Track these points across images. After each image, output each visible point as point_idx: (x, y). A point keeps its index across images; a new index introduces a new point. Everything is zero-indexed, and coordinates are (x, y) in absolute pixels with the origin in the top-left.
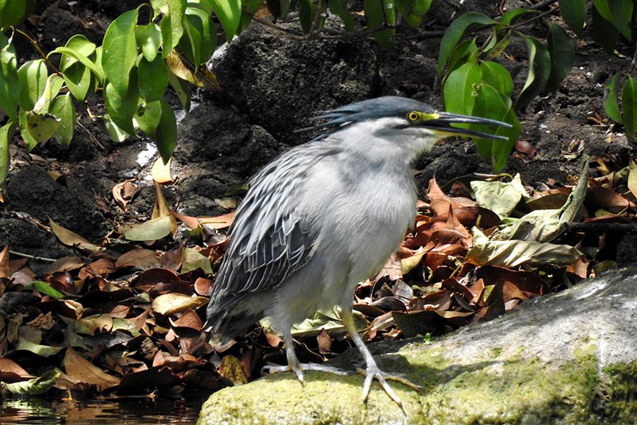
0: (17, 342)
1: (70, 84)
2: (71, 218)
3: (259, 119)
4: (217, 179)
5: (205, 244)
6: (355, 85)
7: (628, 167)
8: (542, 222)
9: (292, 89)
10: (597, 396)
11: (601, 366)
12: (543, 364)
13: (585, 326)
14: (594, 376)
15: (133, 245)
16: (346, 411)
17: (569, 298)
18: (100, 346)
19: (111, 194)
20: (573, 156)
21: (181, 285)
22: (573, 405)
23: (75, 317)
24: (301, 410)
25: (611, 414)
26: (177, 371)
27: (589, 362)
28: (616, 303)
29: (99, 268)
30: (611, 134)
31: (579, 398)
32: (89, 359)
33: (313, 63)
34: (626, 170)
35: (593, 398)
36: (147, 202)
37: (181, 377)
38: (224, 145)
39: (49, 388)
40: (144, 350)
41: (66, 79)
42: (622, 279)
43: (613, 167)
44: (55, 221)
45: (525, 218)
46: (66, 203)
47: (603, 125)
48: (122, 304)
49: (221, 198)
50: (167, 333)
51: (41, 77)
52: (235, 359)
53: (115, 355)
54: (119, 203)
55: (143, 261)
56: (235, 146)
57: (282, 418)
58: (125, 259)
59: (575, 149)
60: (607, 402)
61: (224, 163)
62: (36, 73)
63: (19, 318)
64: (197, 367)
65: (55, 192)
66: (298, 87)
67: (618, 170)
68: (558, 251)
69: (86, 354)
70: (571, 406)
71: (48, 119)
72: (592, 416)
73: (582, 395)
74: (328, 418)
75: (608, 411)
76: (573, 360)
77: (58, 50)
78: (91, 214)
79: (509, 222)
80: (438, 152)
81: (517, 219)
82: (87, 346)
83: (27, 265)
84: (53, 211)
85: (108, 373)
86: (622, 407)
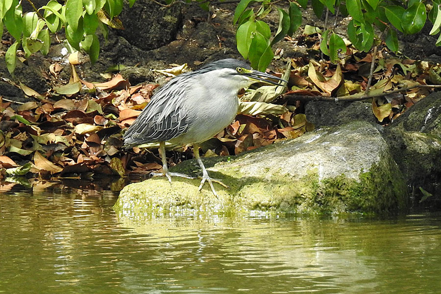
0: (10, 147)
1: (48, 24)
2: (30, 82)
3: (122, 33)
4: (101, 63)
5: (97, 97)
6: (170, 18)
7: (308, 65)
8: (266, 92)
9: (139, 19)
10: (318, 194)
11: (320, 179)
12: (291, 177)
13: (312, 158)
14: (317, 184)
15: (61, 97)
16: (193, 198)
17: (301, 142)
18: (51, 150)
19: (49, 69)
20: (279, 57)
21: (88, 118)
22: (306, 198)
23: (37, 135)
24: (170, 196)
25: (324, 203)
26: (90, 165)
27: (314, 177)
28: (327, 147)
29: (46, 109)
30: (296, 46)
31: (309, 195)
32: (46, 157)
33: (150, 7)
34: (307, 66)
35: (316, 195)
36: (67, 74)
37: (92, 168)
38: (104, 46)
39: (27, 172)
40: (73, 153)
41: (46, 21)
42: (328, 134)
43: (299, 64)
44: (22, 83)
45: (258, 90)
46: (28, 74)
47: (292, 42)
48: (60, 128)
49: (103, 73)
50: (82, 144)
51: (34, 21)
52: (118, 160)
53: (58, 155)
54: (53, 74)
55: (67, 105)
56: (110, 47)
57: (161, 200)
58: (58, 105)
59: (279, 54)
60: (323, 197)
61: (105, 55)
62: (32, 19)
63: (9, 135)
64: (100, 163)
65: (22, 69)
66: (142, 18)
67: (302, 66)
68: (276, 108)
69: (44, 155)
70: (305, 199)
71: (37, 42)
72: (315, 204)
73: (310, 193)
74: (184, 201)
75: (323, 202)
76: (306, 176)
77: (43, 7)
78: (40, 80)
79: (250, 91)
80: (211, 53)
81: (254, 90)
82: (44, 150)
83: (10, 106)
84: (21, 78)
85: (55, 165)
86: (330, 200)
